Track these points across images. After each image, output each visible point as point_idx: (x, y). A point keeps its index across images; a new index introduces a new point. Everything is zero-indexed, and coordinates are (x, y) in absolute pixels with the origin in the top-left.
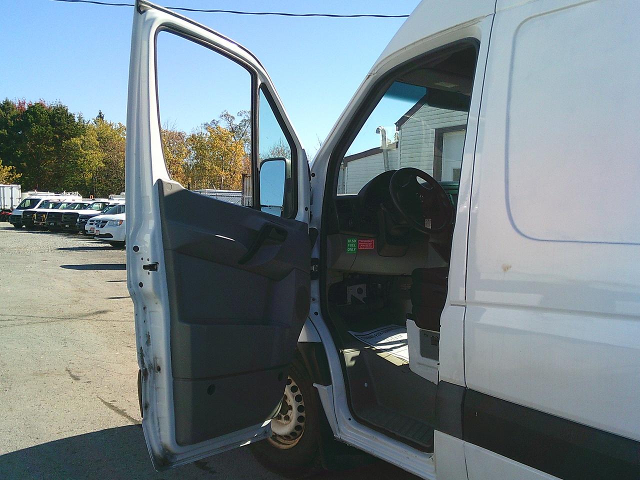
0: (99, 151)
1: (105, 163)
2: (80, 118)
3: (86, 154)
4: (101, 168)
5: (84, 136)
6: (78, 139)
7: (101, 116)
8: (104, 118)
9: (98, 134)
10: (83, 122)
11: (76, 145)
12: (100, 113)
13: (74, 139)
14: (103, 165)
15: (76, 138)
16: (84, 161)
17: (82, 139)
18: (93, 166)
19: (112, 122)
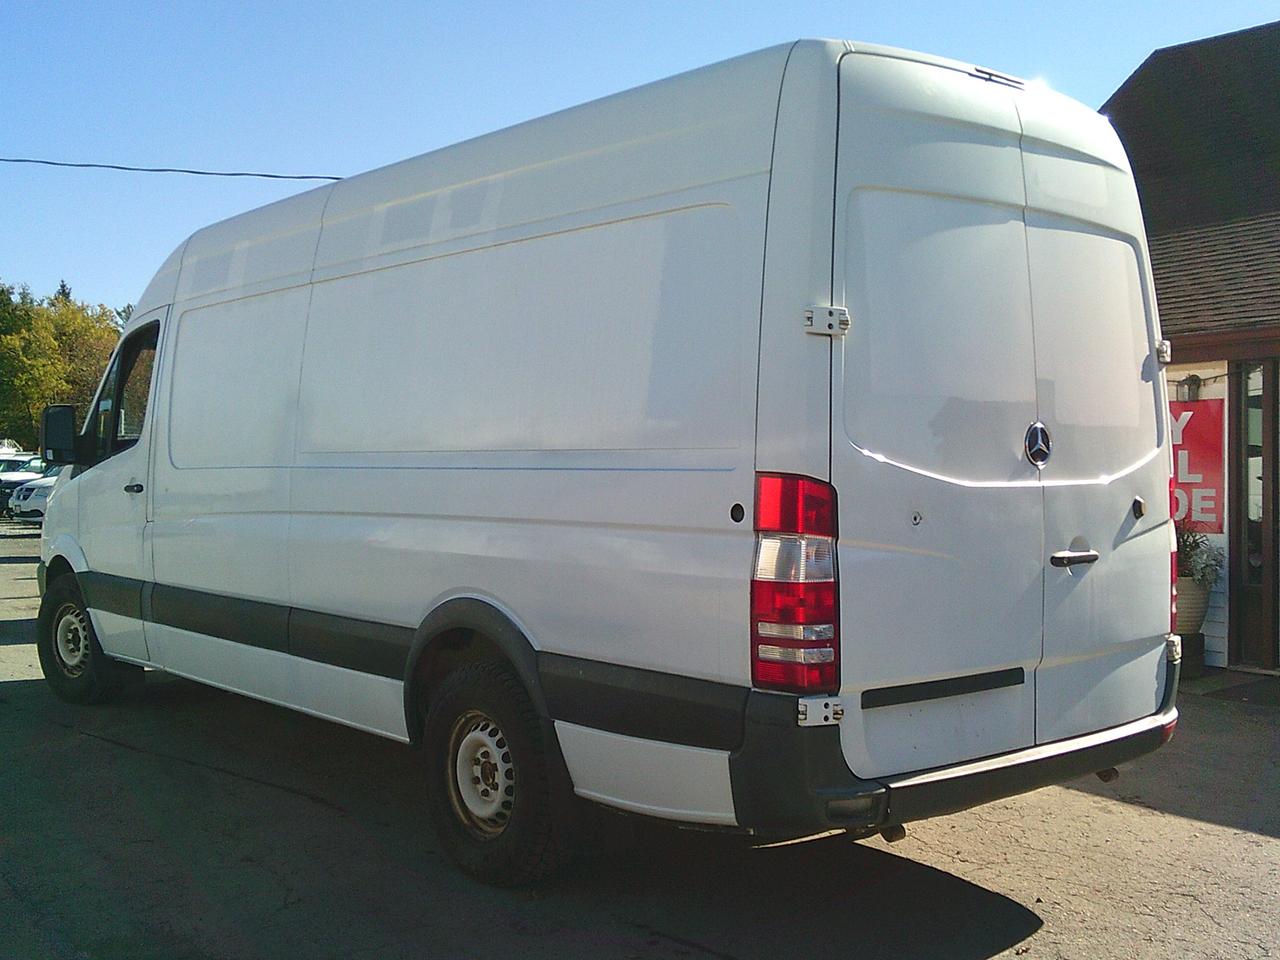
0: (59, 361)
1: (73, 383)
2: (24, 296)
3: (33, 366)
4: (63, 392)
5: (29, 330)
6: (15, 337)
7: (64, 292)
8: (71, 295)
9: (56, 327)
10: (31, 302)
11: (13, 350)
12: (63, 286)
13: (9, 337)
14: (66, 387)
15: (11, 335)
16: (27, 380)
17: (24, 338)
18: (45, 390)
19: (85, 304)
